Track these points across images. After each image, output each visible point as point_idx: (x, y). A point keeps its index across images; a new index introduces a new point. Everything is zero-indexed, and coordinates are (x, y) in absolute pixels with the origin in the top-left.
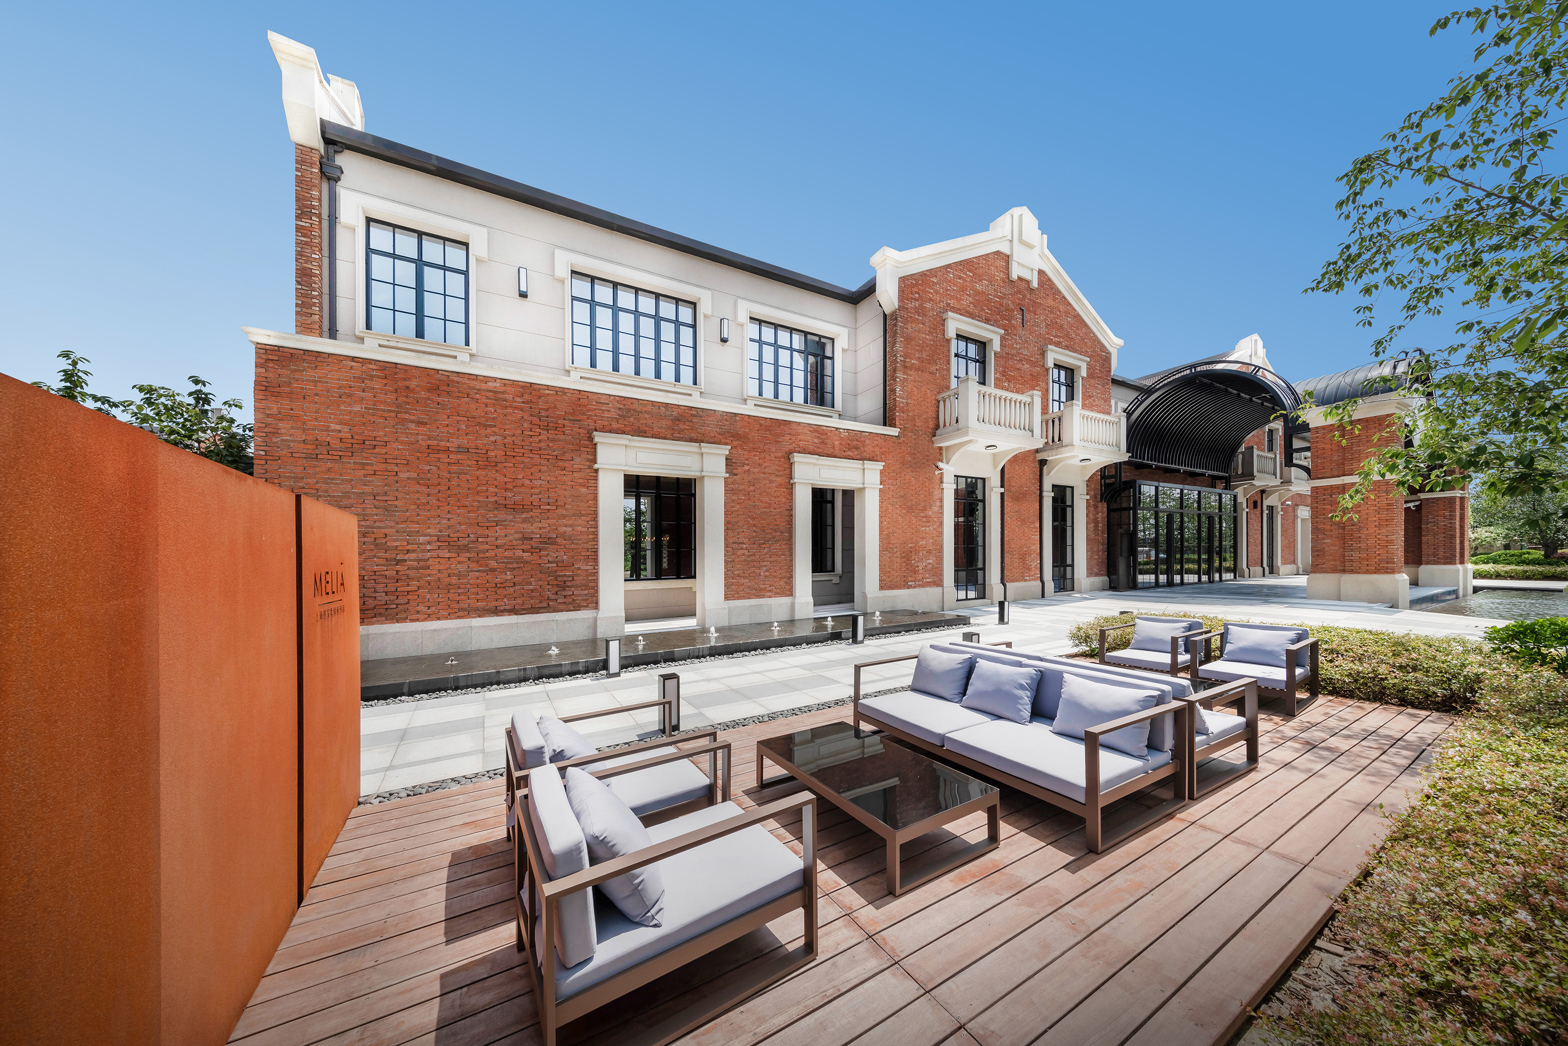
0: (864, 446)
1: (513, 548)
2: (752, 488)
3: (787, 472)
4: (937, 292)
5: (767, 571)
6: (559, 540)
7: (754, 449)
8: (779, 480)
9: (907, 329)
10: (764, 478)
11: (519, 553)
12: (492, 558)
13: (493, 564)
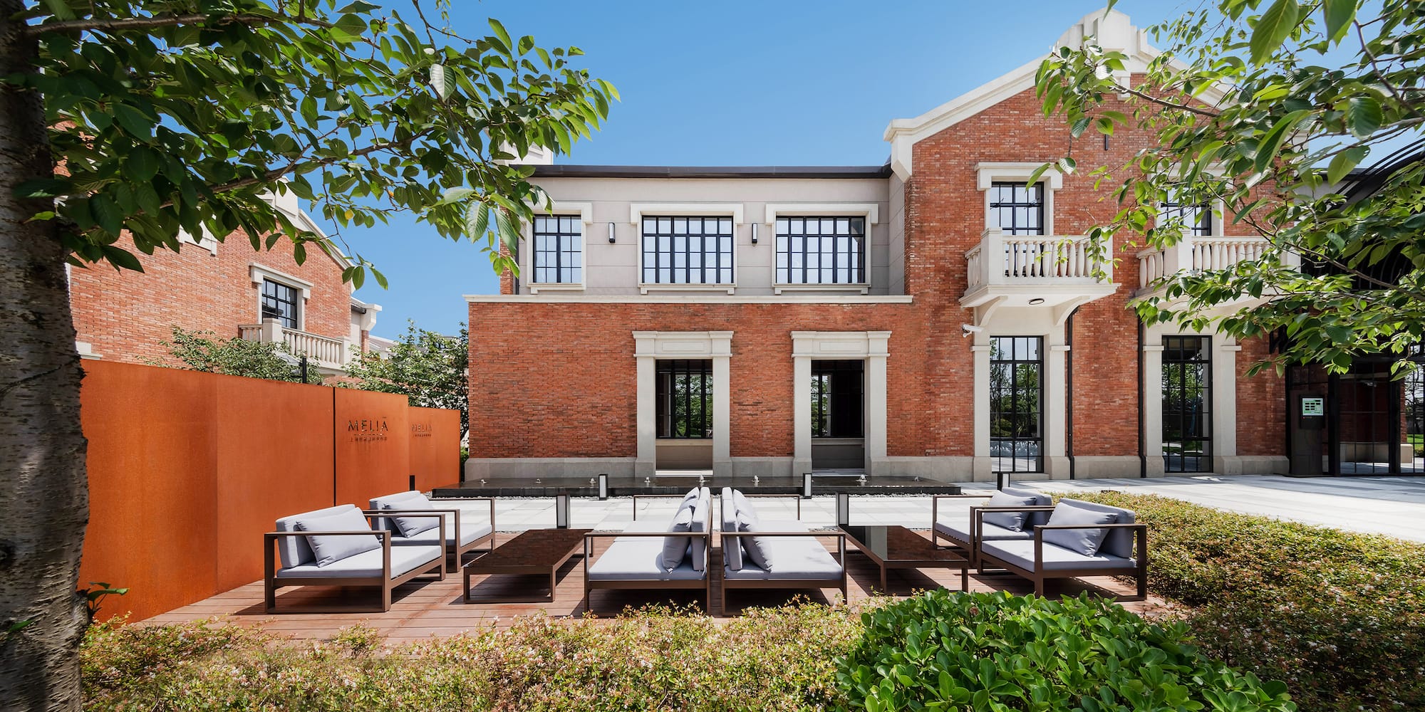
0: (870, 317)
1: (586, 414)
2: (755, 364)
3: (788, 348)
4: (965, 146)
5: (769, 433)
6: (614, 408)
7: (757, 331)
8: (781, 356)
9: (925, 192)
10: (767, 355)
11: (590, 416)
12: (576, 419)
13: (576, 423)
